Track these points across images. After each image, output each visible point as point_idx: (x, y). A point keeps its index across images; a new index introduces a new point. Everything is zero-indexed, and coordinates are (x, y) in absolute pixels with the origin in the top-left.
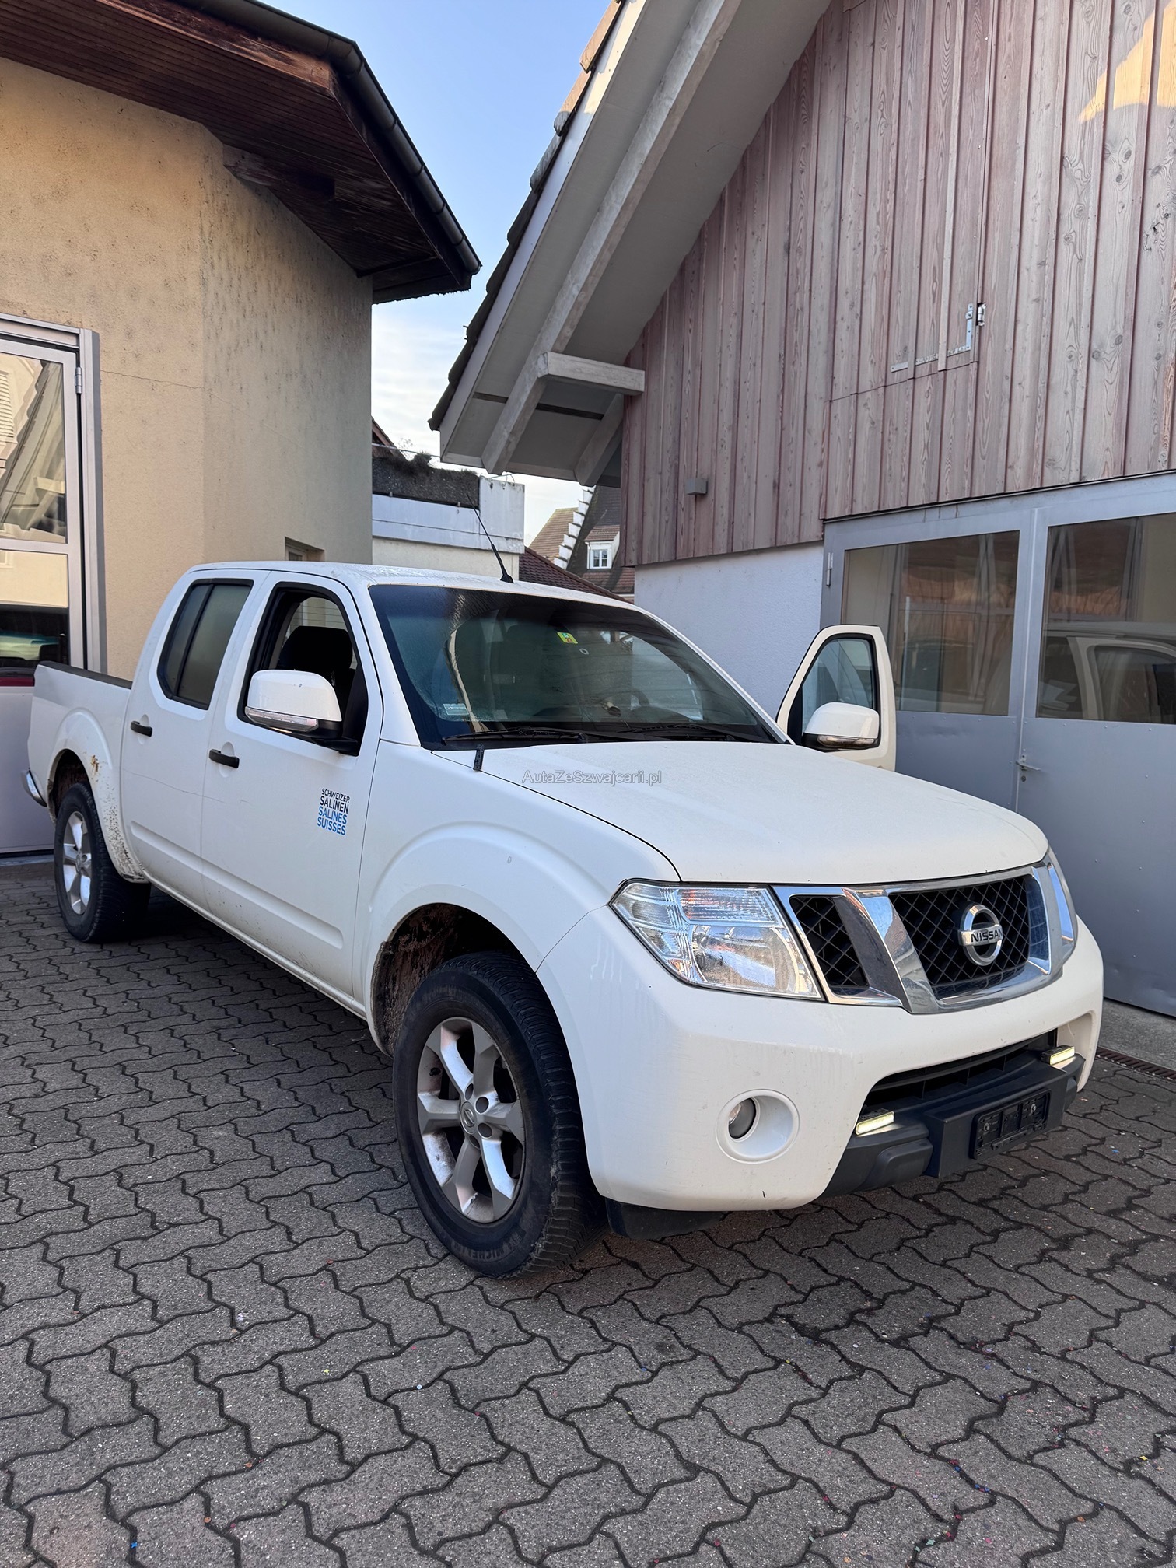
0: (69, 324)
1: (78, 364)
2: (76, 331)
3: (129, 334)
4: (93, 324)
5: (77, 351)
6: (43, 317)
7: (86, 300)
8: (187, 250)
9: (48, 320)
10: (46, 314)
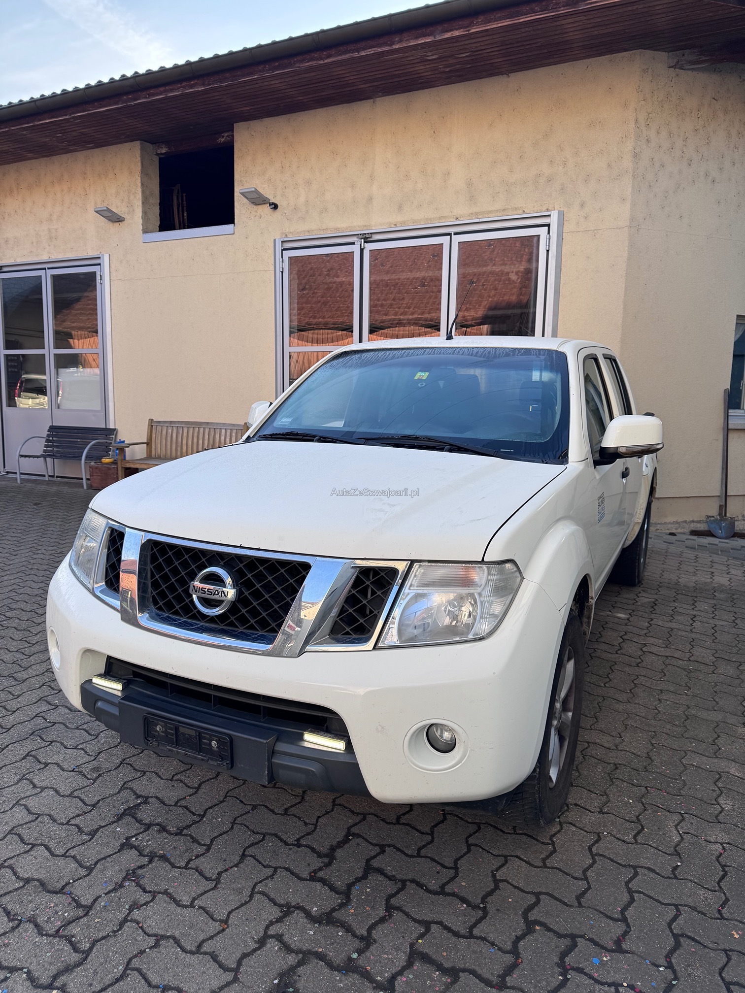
0: (548, 210)
1: (549, 233)
2: (549, 213)
3: (582, 205)
4: (561, 206)
5: (548, 225)
6: (534, 211)
7: (558, 192)
8: (624, 138)
9: (536, 211)
10: (535, 209)
